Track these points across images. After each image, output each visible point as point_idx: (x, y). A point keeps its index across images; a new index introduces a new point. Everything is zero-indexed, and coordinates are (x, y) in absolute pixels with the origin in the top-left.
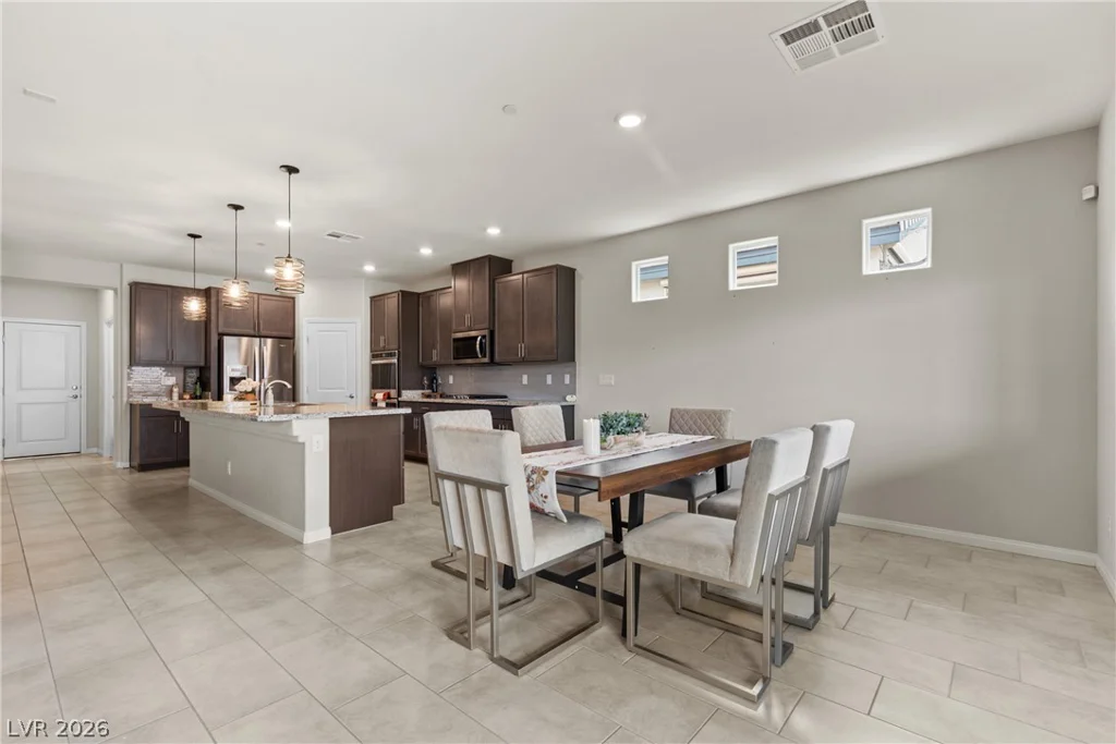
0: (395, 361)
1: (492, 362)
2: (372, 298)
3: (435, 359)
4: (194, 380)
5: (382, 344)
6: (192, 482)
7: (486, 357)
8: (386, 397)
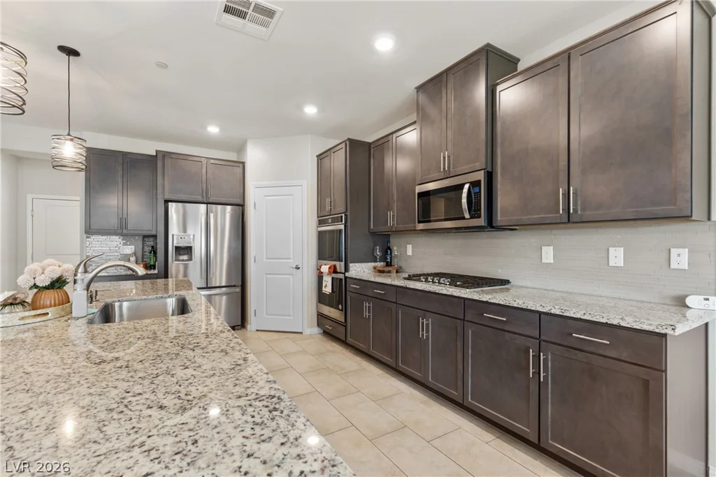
0: (342, 227)
1: (491, 225)
2: (319, 157)
3: (390, 223)
5: (328, 208)
7: (480, 217)
8: (332, 270)
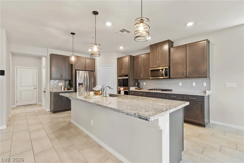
0: (128, 78)
1: (169, 78)
2: (118, 59)
4: (68, 84)
5: (122, 73)
6: (72, 121)
7: (167, 76)
8: (124, 89)
